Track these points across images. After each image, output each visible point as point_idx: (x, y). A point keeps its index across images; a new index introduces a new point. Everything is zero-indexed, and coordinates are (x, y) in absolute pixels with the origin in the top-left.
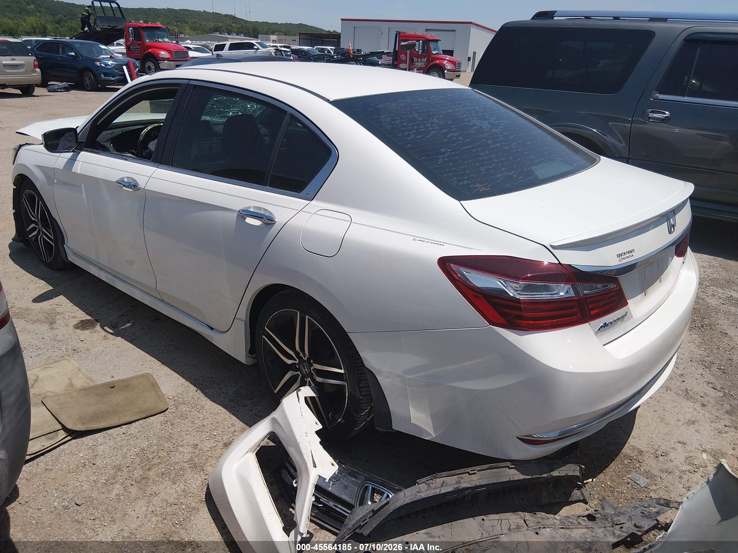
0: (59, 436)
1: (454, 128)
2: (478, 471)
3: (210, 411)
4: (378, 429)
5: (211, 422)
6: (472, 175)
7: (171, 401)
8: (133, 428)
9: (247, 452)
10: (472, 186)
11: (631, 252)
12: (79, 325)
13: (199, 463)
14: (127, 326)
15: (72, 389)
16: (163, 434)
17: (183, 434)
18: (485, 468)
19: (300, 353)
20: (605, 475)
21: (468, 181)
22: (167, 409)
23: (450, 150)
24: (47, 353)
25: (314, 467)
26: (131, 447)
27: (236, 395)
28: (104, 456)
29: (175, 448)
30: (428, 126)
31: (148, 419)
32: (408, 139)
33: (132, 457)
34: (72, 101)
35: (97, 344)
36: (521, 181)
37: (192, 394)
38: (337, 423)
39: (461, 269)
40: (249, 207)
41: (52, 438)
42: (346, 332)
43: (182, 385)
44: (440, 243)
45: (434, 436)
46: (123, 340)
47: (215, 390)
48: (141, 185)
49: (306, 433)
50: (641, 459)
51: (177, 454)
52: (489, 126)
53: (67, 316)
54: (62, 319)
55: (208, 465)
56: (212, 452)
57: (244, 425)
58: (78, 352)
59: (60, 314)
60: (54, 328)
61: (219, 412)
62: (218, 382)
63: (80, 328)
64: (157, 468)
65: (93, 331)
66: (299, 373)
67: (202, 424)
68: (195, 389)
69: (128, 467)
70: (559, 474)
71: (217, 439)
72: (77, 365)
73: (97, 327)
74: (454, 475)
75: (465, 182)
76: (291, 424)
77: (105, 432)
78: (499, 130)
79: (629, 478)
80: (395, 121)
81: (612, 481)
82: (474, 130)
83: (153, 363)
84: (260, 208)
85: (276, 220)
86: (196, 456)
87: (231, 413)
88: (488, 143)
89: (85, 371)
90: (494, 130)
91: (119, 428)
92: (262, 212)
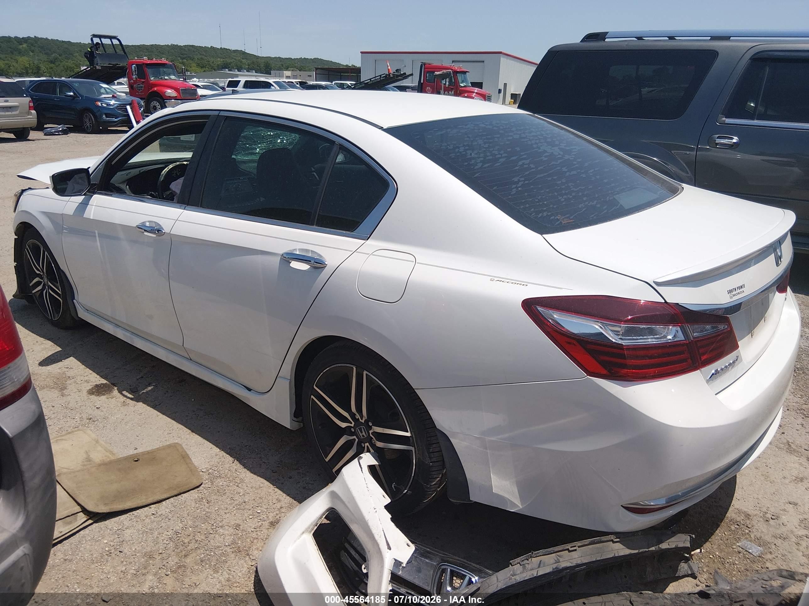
0: (78, 519)
1: (523, 155)
2: (579, 547)
3: (251, 484)
4: (453, 501)
5: (253, 498)
6: (551, 206)
7: (205, 474)
8: (163, 508)
9: (303, 533)
10: (552, 218)
11: (742, 287)
12: (94, 390)
13: (243, 546)
14: (149, 390)
15: (90, 464)
16: (199, 513)
17: (222, 512)
18: (586, 544)
19: (356, 414)
20: (711, 544)
21: (548, 212)
22: (202, 484)
23: (523, 179)
24: (59, 423)
25: (388, 549)
26: (163, 529)
27: (279, 465)
28: (132, 542)
29: (214, 530)
30: (496, 154)
31: (179, 497)
32: (475, 168)
33: (165, 541)
34: (72, 145)
35: (116, 411)
36: (606, 211)
37: (228, 465)
38: (402, 494)
39: (551, 312)
40: (294, 250)
41: (70, 523)
42: (414, 389)
43: (216, 455)
44: (523, 283)
45: (521, 507)
46: (145, 406)
47: (255, 460)
48: (166, 229)
49: (375, 509)
50: (750, 523)
51: (216, 536)
52: (561, 153)
53: (79, 381)
54: (73, 384)
55: (254, 549)
56: (257, 533)
57: (291, 500)
58: (94, 421)
59: (71, 378)
60: (65, 395)
61: (262, 486)
62: (257, 451)
63: (95, 393)
64: (194, 554)
65: (110, 396)
66: (355, 437)
67: (243, 500)
68: (231, 459)
69: (161, 553)
70: (668, 547)
71: (261, 518)
72: (93, 436)
73: (114, 391)
74: (552, 553)
75: (545, 214)
76: (355, 498)
77: (131, 513)
78: (572, 156)
79: (739, 546)
80: (459, 148)
81: (721, 551)
82: (545, 157)
83: (181, 431)
84: (307, 251)
85: (326, 263)
86: (239, 539)
87: (275, 487)
88: (563, 170)
89: (103, 443)
90: (567, 157)
91: (147, 508)
92: (310, 255)
